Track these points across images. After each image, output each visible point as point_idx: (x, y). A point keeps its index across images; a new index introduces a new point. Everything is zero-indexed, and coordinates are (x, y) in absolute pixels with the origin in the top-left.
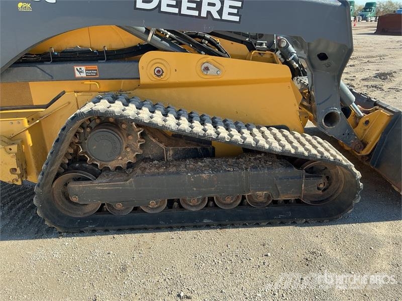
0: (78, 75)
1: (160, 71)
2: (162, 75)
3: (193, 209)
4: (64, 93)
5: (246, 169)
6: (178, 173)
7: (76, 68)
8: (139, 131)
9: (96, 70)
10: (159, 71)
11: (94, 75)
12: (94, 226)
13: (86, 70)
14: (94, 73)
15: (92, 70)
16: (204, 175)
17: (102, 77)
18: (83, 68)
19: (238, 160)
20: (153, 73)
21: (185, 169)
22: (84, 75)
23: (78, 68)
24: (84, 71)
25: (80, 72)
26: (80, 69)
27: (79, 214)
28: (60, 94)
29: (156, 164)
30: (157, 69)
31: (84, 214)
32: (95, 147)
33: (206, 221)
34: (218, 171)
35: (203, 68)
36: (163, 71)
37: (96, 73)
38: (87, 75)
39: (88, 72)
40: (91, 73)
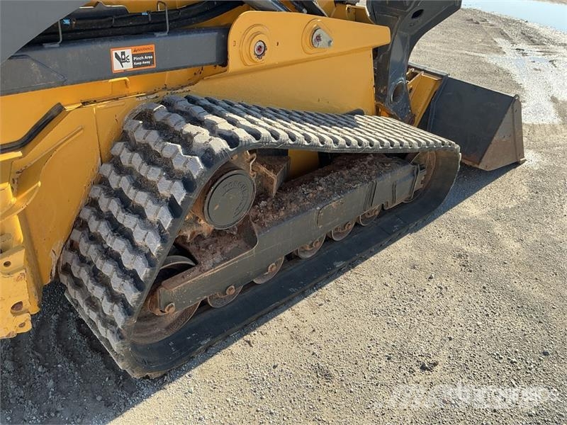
0: (117, 67)
1: (260, 47)
2: (263, 54)
4: (59, 109)
5: (371, 179)
6: (304, 210)
7: (114, 53)
8: (252, 159)
9: (151, 54)
11: (147, 65)
13: (133, 56)
14: (148, 60)
15: (143, 55)
16: (333, 204)
17: (161, 67)
18: (129, 52)
20: (252, 54)
21: (308, 203)
22: (128, 66)
23: (119, 53)
24: (130, 58)
25: (122, 61)
26: (123, 53)
27: (161, 333)
28: (50, 112)
30: (261, 44)
31: (167, 328)
32: (217, 206)
33: (338, 265)
34: (344, 192)
35: (314, 37)
36: (265, 46)
37: (152, 61)
38: (134, 66)
39: (137, 59)
40: (141, 61)
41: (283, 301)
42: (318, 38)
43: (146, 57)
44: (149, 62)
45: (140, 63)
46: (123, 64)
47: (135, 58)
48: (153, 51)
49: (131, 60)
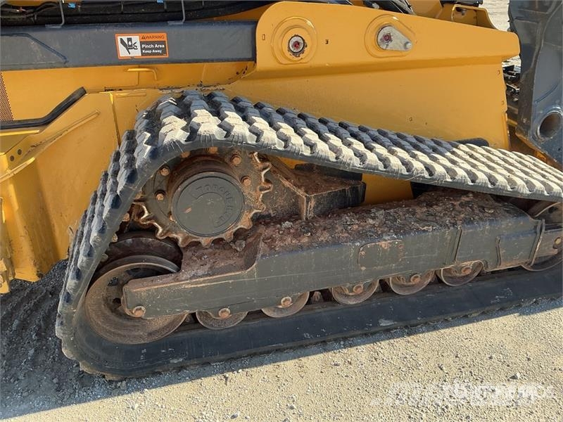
0: (123, 52)
1: (298, 43)
2: (302, 51)
3: (352, 302)
4: (82, 93)
5: (454, 224)
6: (336, 242)
7: (119, 38)
8: (264, 169)
9: (163, 43)
10: (296, 44)
11: (158, 54)
12: (181, 360)
13: (142, 43)
14: (159, 49)
15: (153, 43)
16: (383, 244)
17: (175, 58)
18: (136, 39)
19: (431, 209)
20: (286, 49)
21: (346, 235)
22: (136, 53)
23: (125, 38)
24: (138, 45)
25: (128, 47)
26: (129, 40)
27: (141, 337)
28: (73, 95)
29: (289, 228)
30: (299, 39)
31: (150, 334)
32: (190, 210)
33: (384, 323)
34: (405, 233)
35: (381, 36)
36: (304, 42)
37: (164, 51)
38: (143, 54)
39: (147, 46)
40: (152, 49)
41: (290, 345)
42: (388, 38)
43: (156, 46)
44: (160, 51)
45: (150, 52)
46: (130, 50)
47: (143, 46)
48: (165, 39)
49: (139, 48)
